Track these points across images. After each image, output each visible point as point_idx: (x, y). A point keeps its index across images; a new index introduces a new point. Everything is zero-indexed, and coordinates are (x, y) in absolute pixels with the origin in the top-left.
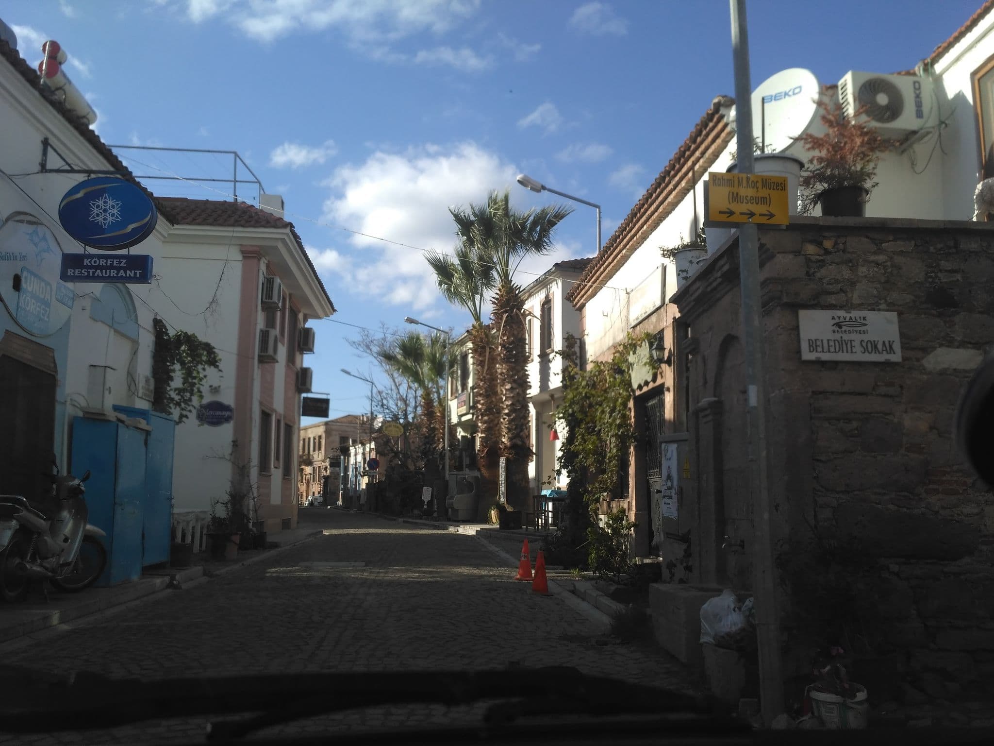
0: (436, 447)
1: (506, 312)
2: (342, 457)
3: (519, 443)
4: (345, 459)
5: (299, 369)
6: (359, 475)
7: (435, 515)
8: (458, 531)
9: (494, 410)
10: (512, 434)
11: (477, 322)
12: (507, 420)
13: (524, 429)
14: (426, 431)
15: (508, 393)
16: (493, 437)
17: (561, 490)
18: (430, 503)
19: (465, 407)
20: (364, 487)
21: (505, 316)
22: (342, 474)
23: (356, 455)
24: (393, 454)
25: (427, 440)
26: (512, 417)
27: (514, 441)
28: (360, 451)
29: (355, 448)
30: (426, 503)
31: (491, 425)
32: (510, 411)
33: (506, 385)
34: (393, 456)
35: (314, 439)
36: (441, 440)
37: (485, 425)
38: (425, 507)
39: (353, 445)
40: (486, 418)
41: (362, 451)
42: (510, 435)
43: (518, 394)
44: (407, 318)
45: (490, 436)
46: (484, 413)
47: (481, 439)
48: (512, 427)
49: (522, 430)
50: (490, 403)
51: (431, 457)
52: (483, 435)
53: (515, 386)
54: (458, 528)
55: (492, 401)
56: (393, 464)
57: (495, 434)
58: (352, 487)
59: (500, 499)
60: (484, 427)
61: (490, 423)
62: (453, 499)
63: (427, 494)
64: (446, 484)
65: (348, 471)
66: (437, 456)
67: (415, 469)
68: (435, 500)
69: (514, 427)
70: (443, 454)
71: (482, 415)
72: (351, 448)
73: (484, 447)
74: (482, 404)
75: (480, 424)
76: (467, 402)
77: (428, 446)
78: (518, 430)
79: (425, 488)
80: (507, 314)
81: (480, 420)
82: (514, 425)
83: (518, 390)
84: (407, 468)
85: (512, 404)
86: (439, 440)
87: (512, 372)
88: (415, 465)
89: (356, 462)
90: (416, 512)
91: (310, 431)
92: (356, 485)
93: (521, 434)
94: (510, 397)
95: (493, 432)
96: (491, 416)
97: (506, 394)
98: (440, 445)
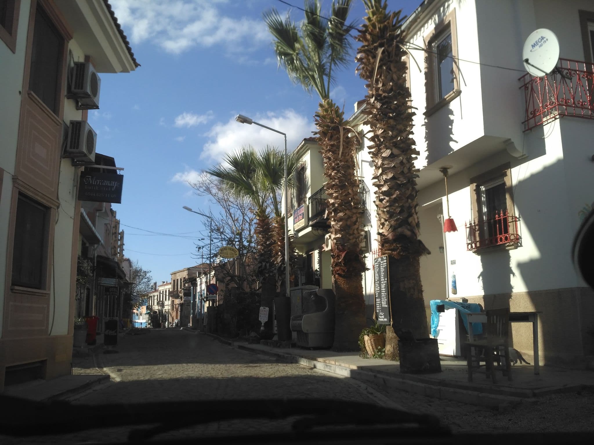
0: (274, 261)
1: (381, 46)
2: (192, 288)
3: (408, 233)
4: (193, 288)
5: (68, 123)
6: (203, 301)
7: (276, 338)
8: (315, 367)
9: (352, 204)
10: (395, 221)
11: (325, 101)
12: (387, 201)
13: (413, 214)
14: (261, 249)
15: (386, 162)
16: (351, 237)
17: (469, 302)
18: (269, 324)
19: (304, 220)
20: (206, 310)
21: (380, 51)
22: (192, 302)
23: (201, 284)
24: (229, 278)
25: (262, 258)
26: (394, 196)
27: (400, 230)
28: (204, 280)
29: (200, 279)
30: (263, 324)
31: (349, 223)
32: (390, 188)
33: (382, 153)
34: (229, 280)
35: (181, 280)
36: (280, 253)
37: (341, 223)
38: (262, 328)
39: (199, 277)
40: (341, 214)
41: (205, 280)
42: (393, 222)
43: (402, 163)
44: (239, 115)
45: (347, 236)
46: (340, 208)
47: (335, 241)
48: (395, 210)
49: (410, 215)
50: (346, 195)
51: (267, 275)
52: (338, 236)
53: (396, 151)
54: (315, 362)
55: (349, 193)
56: (230, 287)
57: (353, 234)
58: (199, 311)
59: (377, 318)
60: (339, 226)
61: (347, 221)
62: (301, 320)
63: (263, 315)
64: (288, 302)
65: (196, 299)
66: (276, 271)
67: (251, 291)
68: (275, 321)
69: (398, 210)
70: (282, 269)
71: (336, 211)
72: (197, 279)
73: (340, 251)
74: (336, 198)
75: (333, 223)
76: (305, 215)
77: (264, 264)
78: (405, 215)
79: (261, 308)
80: (383, 48)
81: (333, 217)
82: (397, 207)
83: (401, 158)
84: (243, 289)
85: (393, 178)
86: (277, 254)
87: (392, 131)
88: (250, 288)
89: (201, 290)
90: (253, 334)
91: (178, 274)
92: (201, 309)
93: (410, 220)
94: (388, 168)
95: (351, 232)
96: (347, 212)
97: (383, 164)
98: (279, 258)
